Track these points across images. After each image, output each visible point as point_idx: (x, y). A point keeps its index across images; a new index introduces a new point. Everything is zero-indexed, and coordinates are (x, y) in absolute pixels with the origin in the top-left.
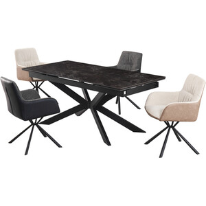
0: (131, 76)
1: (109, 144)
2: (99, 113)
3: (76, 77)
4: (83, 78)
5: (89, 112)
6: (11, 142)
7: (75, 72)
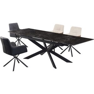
0: (65, 37)
1: (56, 68)
2: (51, 54)
3: (40, 37)
4: (44, 38)
5: (46, 53)
6: (4, 66)
7: (40, 35)
